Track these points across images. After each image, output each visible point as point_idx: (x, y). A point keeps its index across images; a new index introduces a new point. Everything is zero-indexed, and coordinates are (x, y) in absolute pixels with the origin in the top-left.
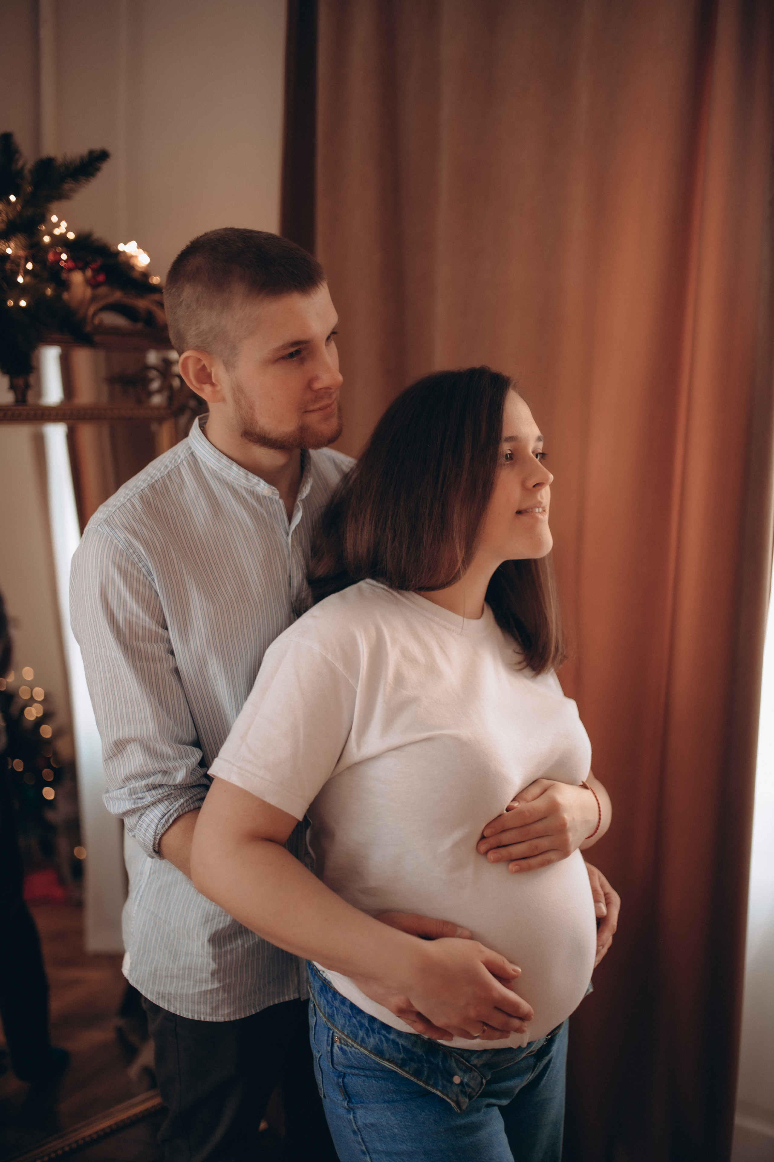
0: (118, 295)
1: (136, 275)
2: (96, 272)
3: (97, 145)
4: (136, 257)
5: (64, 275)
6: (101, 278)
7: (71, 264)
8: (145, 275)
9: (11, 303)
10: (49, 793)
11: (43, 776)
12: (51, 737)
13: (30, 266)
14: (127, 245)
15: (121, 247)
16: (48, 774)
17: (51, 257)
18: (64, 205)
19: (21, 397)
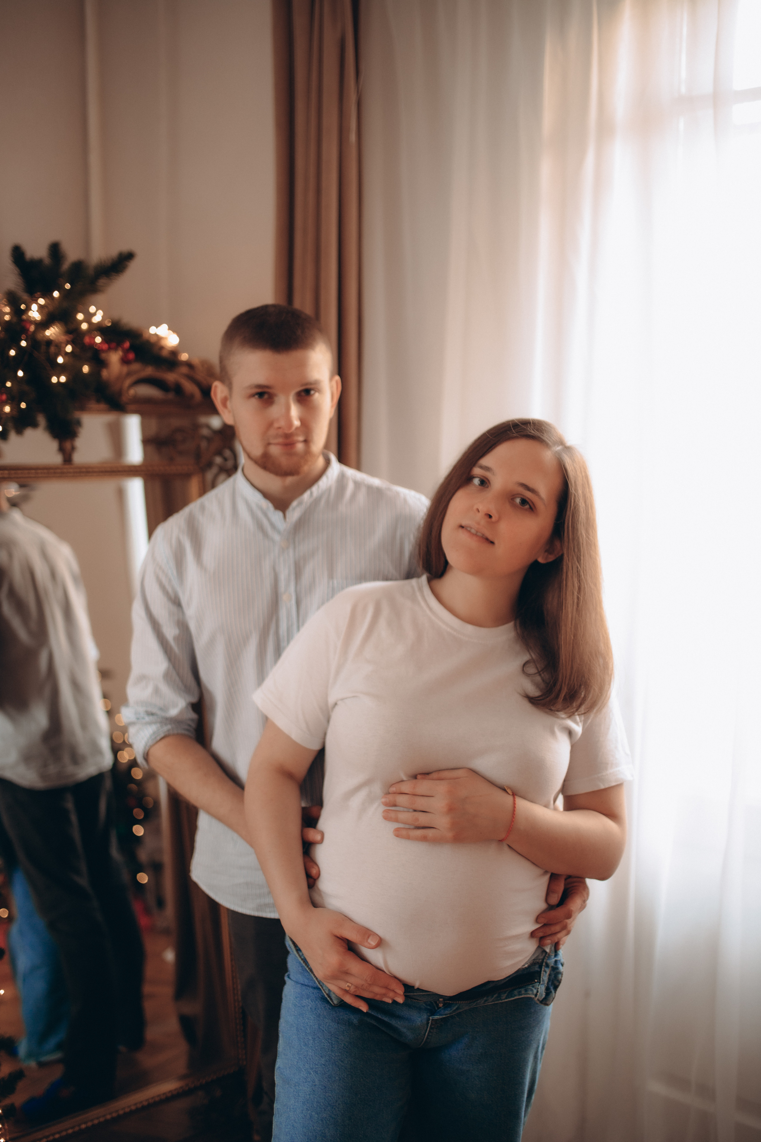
0: (149, 371)
1: (165, 353)
2: (126, 352)
3: (124, 247)
4: (166, 338)
5: (103, 356)
6: (131, 356)
7: (105, 346)
8: (174, 353)
9: (54, 380)
10: (139, 830)
11: (134, 815)
12: (142, 778)
13: (69, 349)
14: (159, 328)
15: (153, 330)
16: (138, 813)
17: (87, 340)
18: (100, 298)
19: (68, 459)
